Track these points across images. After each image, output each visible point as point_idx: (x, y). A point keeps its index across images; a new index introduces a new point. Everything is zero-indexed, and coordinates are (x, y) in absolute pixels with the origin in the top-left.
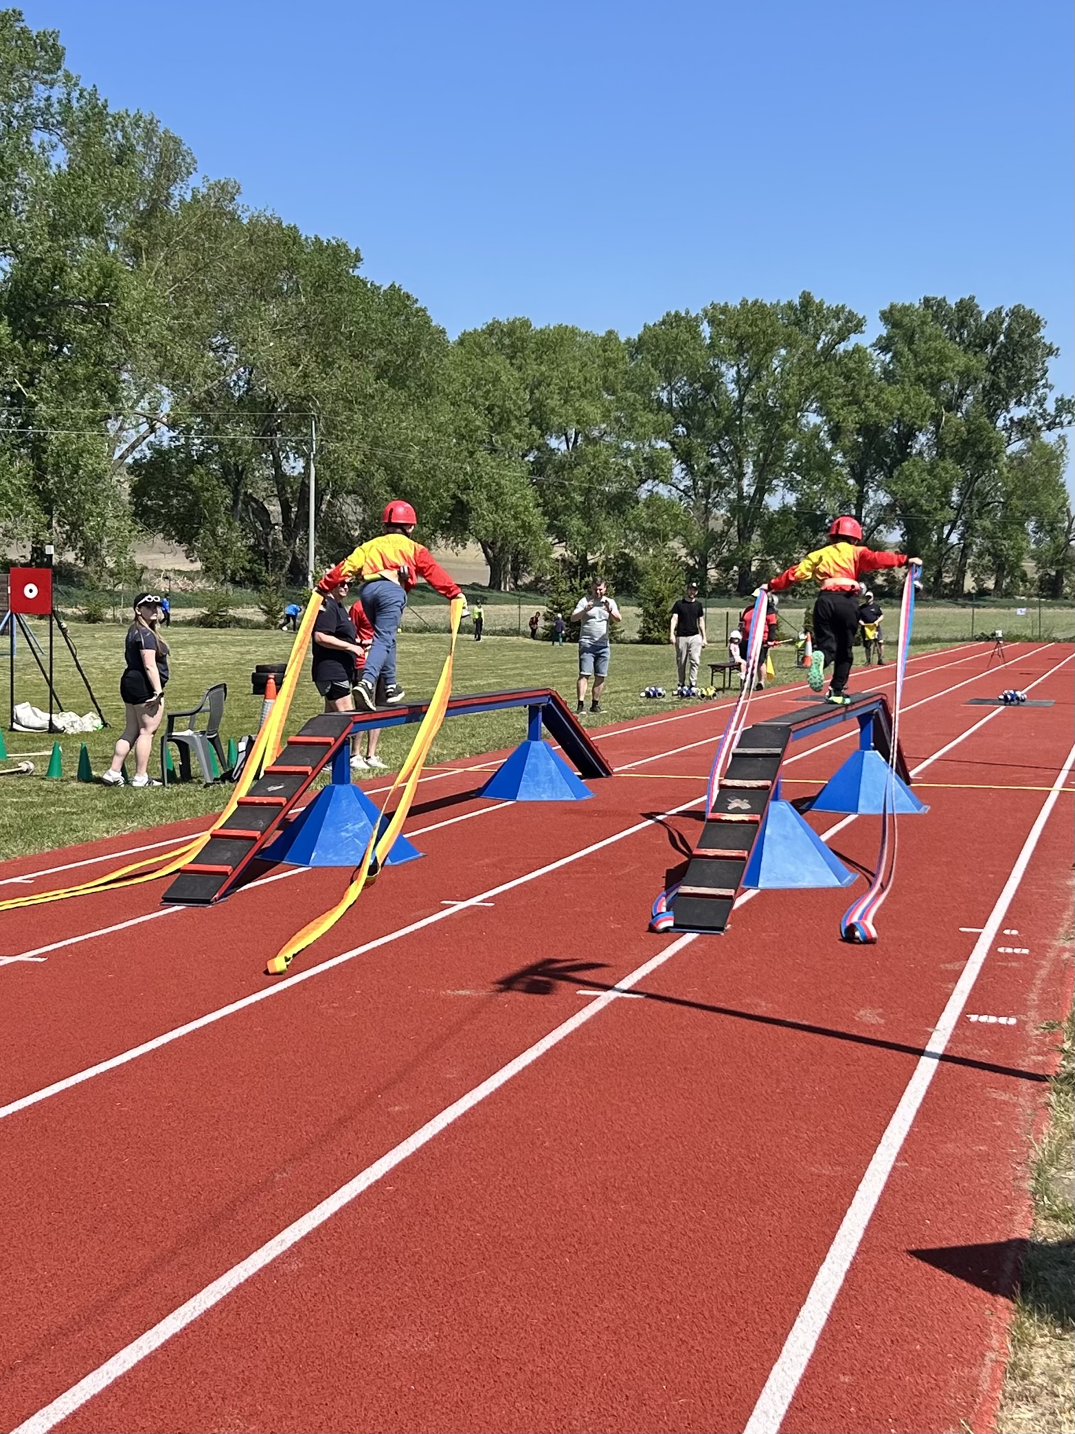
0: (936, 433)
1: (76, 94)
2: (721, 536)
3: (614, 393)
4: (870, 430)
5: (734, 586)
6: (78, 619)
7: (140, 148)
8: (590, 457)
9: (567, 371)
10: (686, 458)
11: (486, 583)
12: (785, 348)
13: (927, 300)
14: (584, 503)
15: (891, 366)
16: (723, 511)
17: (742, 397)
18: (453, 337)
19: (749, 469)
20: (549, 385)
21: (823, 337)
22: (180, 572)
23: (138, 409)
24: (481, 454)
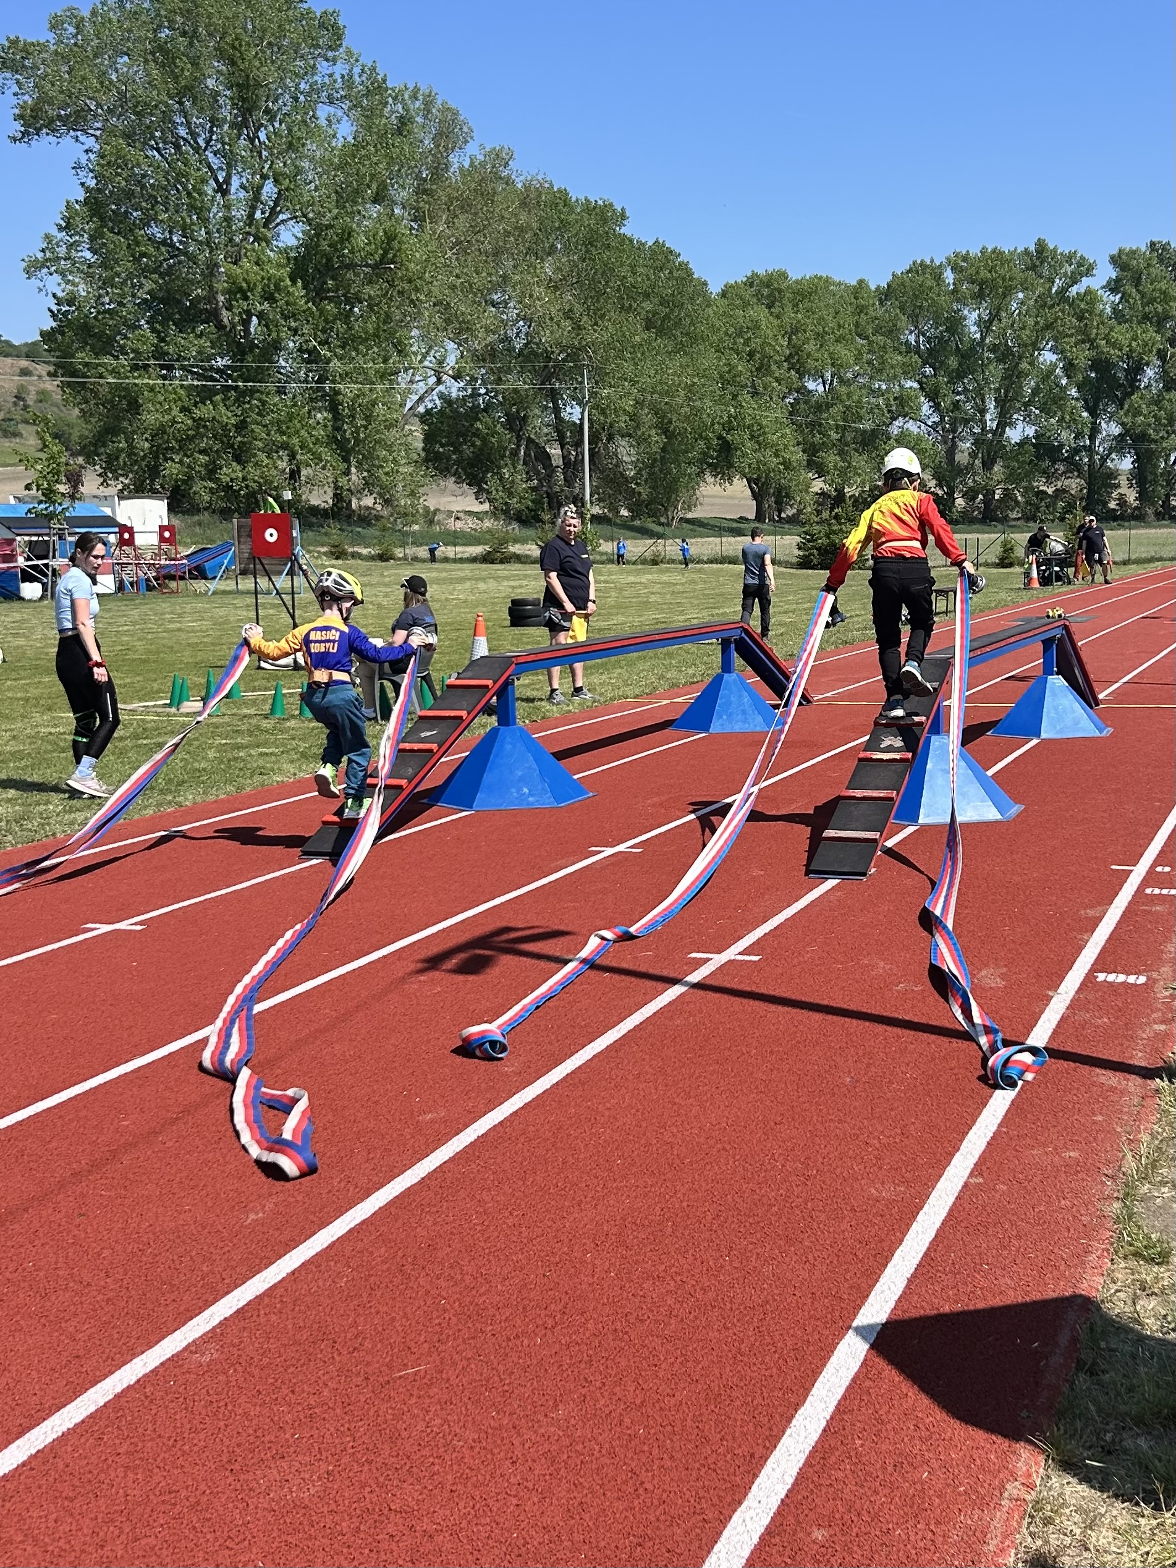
0: (1163, 367)
1: (357, 70)
2: (966, 468)
3: (867, 338)
4: (1101, 365)
5: (980, 513)
6: (372, 558)
7: (419, 120)
8: (845, 397)
9: (821, 319)
10: (934, 397)
11: (752, 515)
12: (1022, 291)
13: (1153, 244)
14: (839, 440)
15: (1121, 307)
16: (968, 445)
17: (983, 338)
18: (715, 289)
19: (991, 405)
20: (804, 331)
21: (1057, 281)
22: (469, 513)
23: (426, 363)
24: (745, 397)
